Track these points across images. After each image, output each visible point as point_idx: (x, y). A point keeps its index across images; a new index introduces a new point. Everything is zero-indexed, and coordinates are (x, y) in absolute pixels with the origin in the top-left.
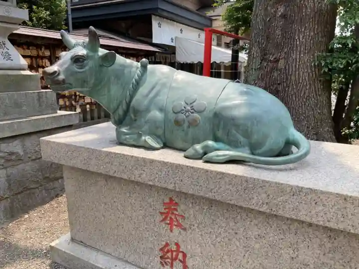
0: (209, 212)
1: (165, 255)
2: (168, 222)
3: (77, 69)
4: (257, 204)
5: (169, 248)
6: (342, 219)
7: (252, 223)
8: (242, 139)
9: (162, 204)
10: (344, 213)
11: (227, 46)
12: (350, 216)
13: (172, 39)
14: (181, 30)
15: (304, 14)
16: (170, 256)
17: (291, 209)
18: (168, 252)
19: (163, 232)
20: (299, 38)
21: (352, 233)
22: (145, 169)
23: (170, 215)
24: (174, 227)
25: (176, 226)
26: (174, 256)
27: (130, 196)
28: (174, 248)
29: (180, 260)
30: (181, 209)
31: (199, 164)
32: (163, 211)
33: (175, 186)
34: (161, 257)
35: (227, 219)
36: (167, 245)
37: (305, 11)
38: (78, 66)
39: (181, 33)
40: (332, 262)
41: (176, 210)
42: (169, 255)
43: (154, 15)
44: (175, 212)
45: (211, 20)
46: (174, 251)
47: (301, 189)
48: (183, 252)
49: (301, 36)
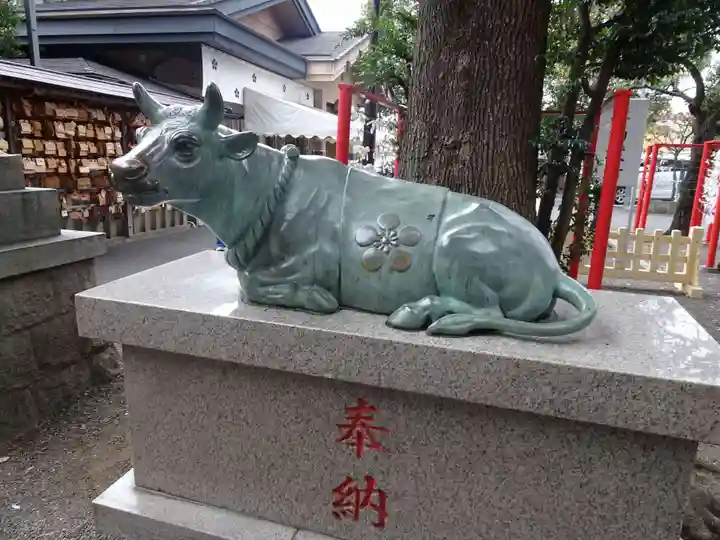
0: (435, 420)
1: (342, 500)
2: (355, 441)
3: (178, 163)
4: (534, 403)
5: (352, 485)
6: (675, 419)
7: (515, 433)
8: (489, 292)
9: (343, 411)
10: (680, 411)
11: (332, 108)
12: (688, 414)
13: (236, 91)
14: (254, 77)
15: (500, 72)
16: (353, 501)
17: (593, 409)
18: (350, 492)
19: (341, 459)
20: (492, 112)
21: (688, 440)
22: (318, 350)
23: (358, 428)
24: (365, 448)
25: (368, 446)
26: (361, 500)
27: (275, 398)
28: (363, 485)
29: (372, 505)
30: (382, 416)
31: (421, 339)
32: (345, 422)
33: (380, 380)
34: (334, 504)
35: (468, 429)
36: (349, 480)
37: (502, 68)
38: (180, 156)
39: (254, 81)
40: (646, 485)
41: (370, 418)
42: (352, 498)
43: (206, 44)
44: (369, 423)
45: (306, 63)
46: (362, 490)
47: (611, 377)
48: (380, 491)
49: (496, 109)
